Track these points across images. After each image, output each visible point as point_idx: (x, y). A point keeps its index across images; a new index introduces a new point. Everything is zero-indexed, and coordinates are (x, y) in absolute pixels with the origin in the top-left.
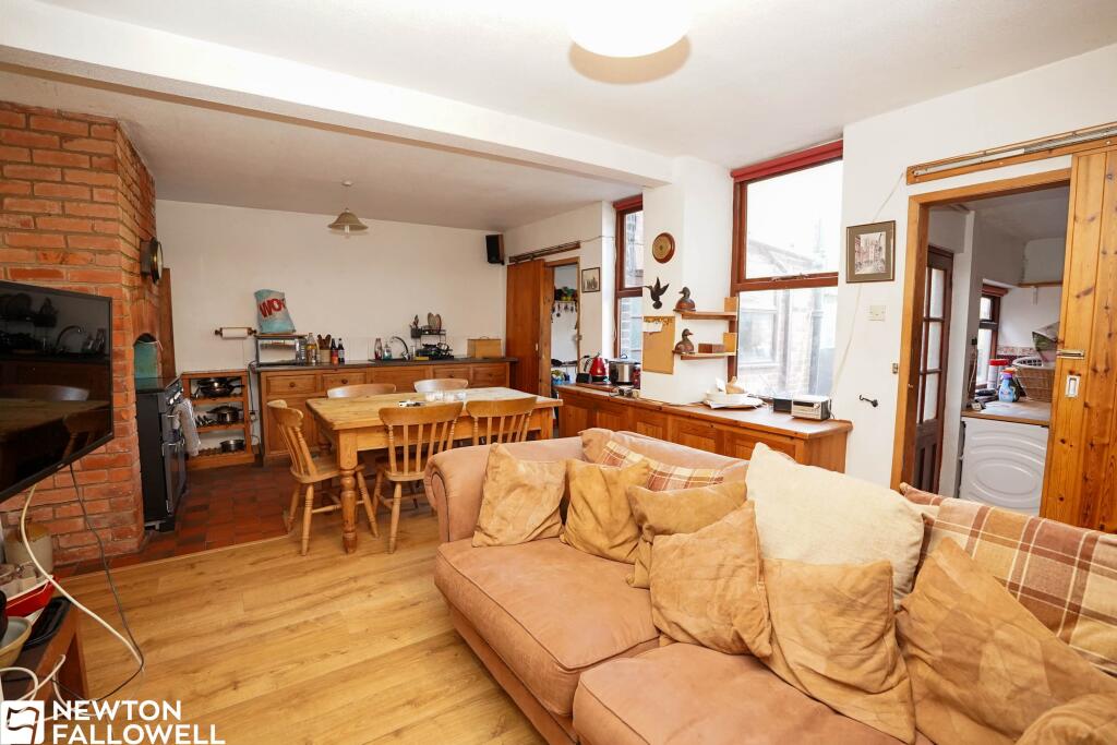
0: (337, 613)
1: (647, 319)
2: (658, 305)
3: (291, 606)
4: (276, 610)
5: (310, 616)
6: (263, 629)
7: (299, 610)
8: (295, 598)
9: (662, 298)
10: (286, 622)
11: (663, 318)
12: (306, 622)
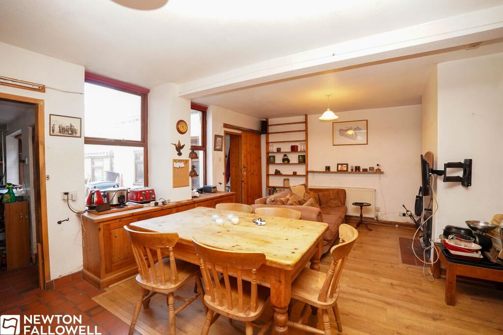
0: (347, 286)
1: (175, 161)
2: (180, 154)
3: (365, 300)
4: (372, 302)
5: (358, 292)
6: (380, 297)
7: (362, 296)
8: (360, 302)
9: (182, 151)
10: (369, 294)
11: (183, 160)
12: (362, 290)
